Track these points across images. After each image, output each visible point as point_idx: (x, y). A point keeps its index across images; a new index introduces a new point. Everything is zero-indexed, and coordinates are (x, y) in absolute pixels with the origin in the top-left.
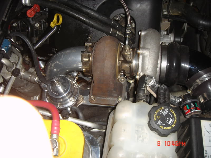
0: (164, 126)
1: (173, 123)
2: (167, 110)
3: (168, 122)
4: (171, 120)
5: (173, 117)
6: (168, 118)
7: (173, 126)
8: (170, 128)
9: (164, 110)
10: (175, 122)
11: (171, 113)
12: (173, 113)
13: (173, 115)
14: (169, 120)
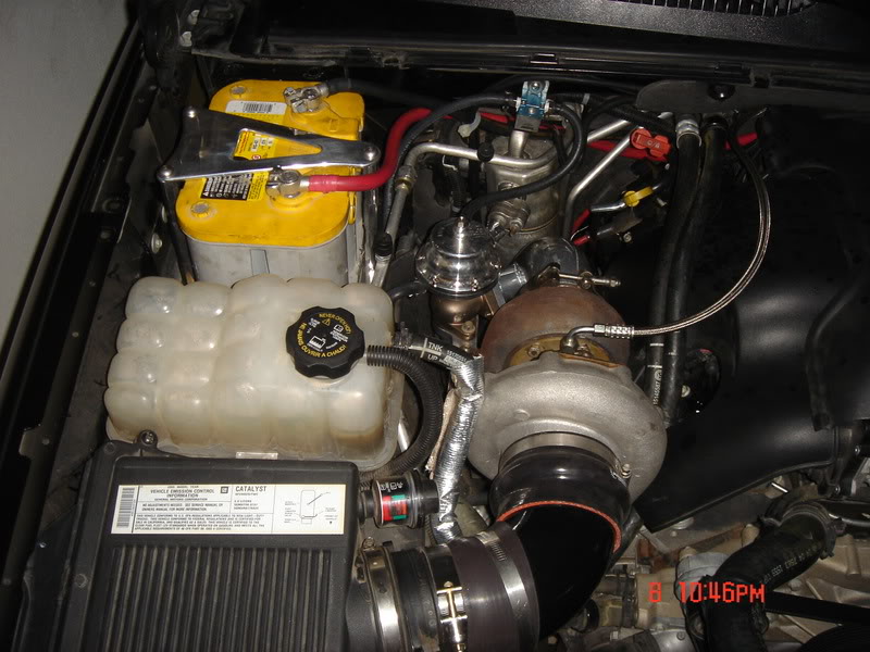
0: (305, 331)
1: (312, 349)
2: (346, 339)
3: (315, 340)
4: (320, 347)
5: (325, 350)
6: (324, 340)
7: (305, 349)
8: (301, 342)
9: (344, 333)
10: (313, 353)
11: (337, 348)
12: (337, 352)
13: (332, 350)
14: (320, 343)
